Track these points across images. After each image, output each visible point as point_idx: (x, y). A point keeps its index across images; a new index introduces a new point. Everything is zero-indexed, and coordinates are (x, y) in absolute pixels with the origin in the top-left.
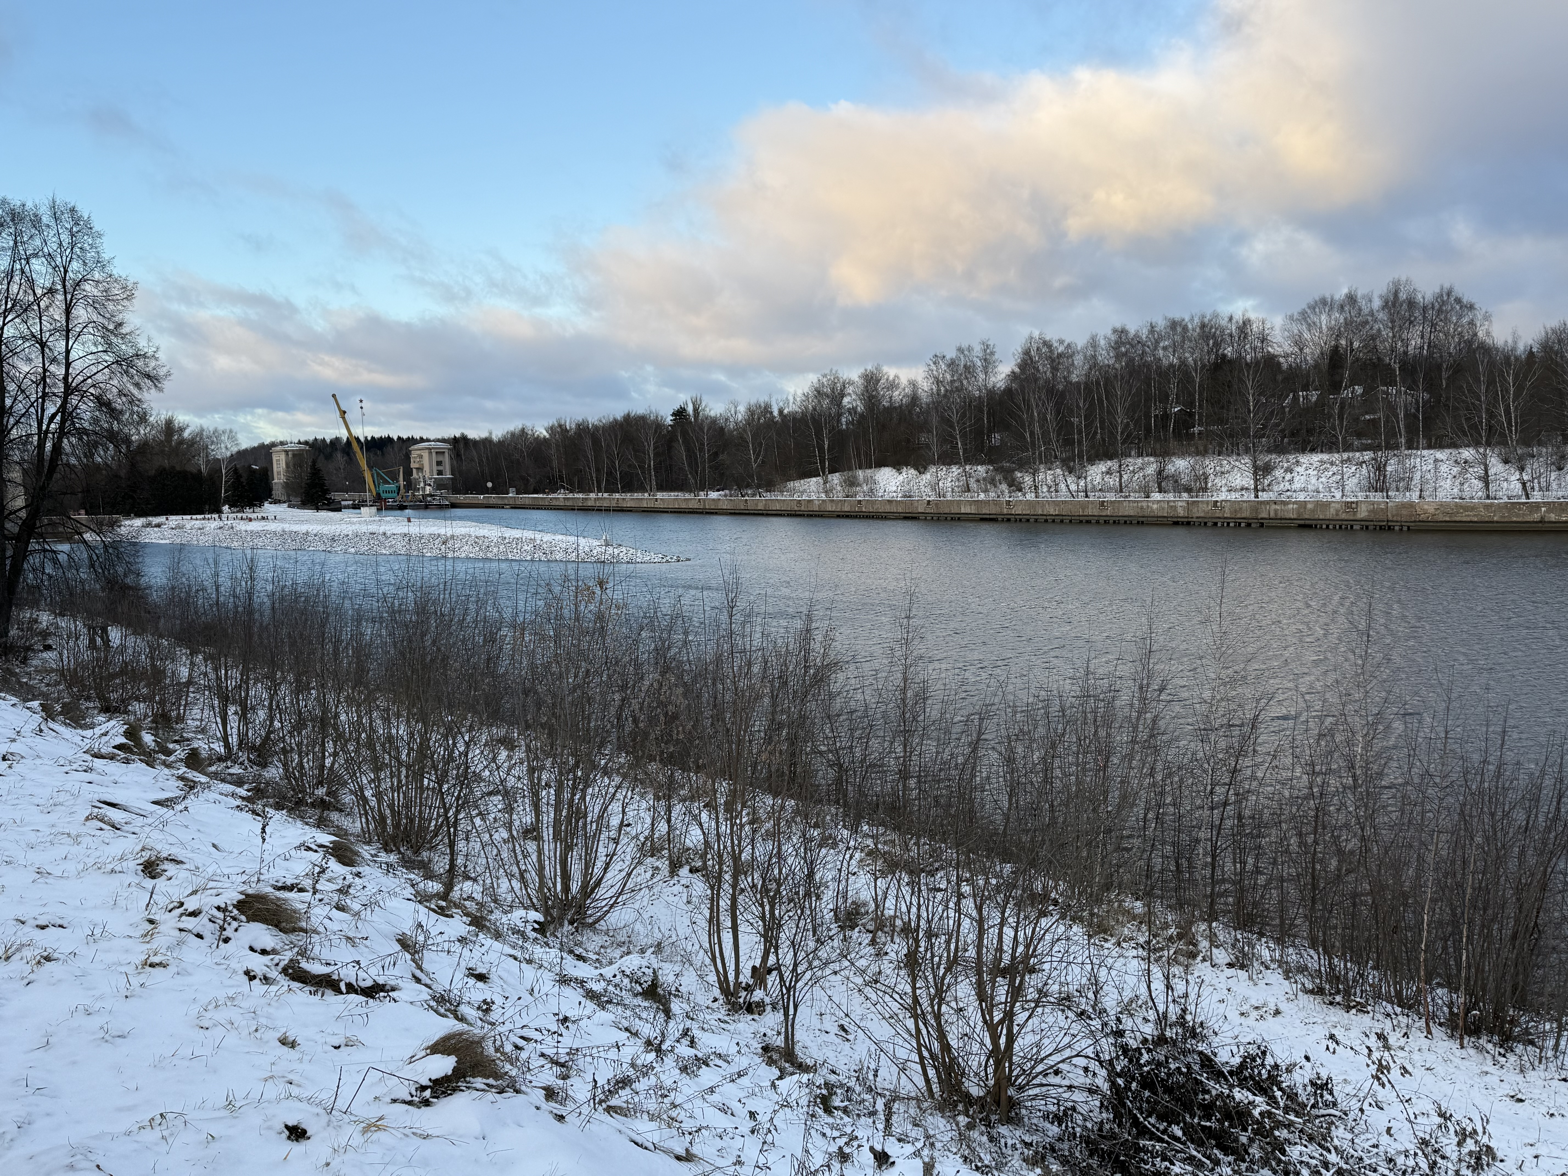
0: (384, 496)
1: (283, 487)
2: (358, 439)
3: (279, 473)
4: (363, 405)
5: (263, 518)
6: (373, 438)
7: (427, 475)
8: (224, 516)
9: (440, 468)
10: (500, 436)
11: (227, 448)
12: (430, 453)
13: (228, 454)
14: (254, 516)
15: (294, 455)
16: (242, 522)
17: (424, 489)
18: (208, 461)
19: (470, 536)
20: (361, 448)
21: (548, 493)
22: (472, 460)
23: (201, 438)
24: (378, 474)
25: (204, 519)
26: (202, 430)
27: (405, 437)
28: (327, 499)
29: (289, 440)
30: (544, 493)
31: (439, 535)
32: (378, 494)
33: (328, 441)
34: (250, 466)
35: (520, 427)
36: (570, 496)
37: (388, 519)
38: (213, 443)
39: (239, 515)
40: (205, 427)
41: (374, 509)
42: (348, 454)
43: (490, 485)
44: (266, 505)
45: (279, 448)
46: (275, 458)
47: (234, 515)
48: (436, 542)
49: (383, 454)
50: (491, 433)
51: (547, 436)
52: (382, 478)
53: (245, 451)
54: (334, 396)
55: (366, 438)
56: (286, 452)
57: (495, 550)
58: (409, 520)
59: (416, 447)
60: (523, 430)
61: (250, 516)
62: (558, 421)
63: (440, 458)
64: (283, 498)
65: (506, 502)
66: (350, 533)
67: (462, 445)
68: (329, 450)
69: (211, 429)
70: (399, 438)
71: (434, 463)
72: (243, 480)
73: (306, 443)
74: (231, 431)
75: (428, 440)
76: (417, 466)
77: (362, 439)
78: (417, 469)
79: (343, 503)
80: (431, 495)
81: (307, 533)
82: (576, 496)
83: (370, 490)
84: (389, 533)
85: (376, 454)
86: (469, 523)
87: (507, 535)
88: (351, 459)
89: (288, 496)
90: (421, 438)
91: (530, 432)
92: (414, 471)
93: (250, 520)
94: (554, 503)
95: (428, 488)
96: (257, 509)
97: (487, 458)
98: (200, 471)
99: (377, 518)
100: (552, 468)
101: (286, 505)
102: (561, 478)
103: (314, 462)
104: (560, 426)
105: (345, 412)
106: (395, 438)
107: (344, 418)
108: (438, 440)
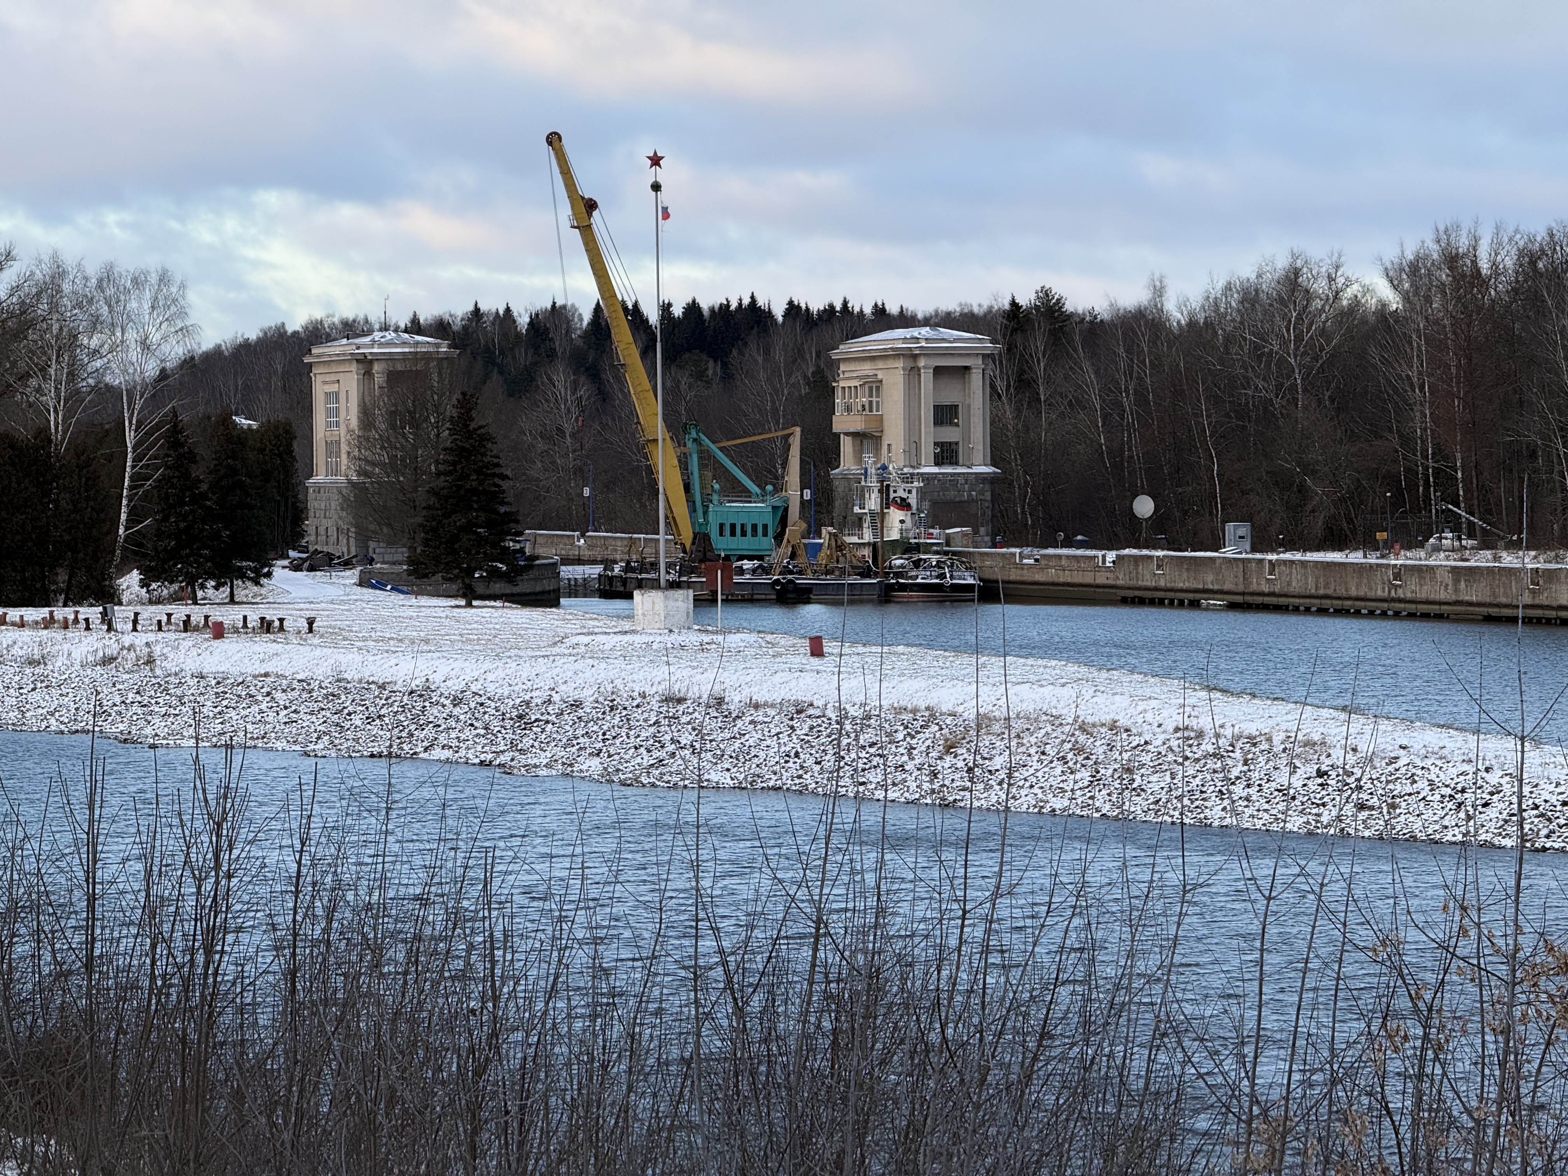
0: (722, 544)
1: (346, 504)
2: (635, 315)
3: (332, 448)
4: (662, 175)
5: (266, 626)
6: (693, 308)
7: (897, 463)
8: (122, 614)
9: (949, 434)
10: (1196, 300)
11: (145, 345)
12: (913, 372)
13: (151, 369)
14: (230, 616)
15: (393, 377)
16: (188, 640)
17: (879, 519)
18: (75, 396)
19: (1056, 720)
20: (647, 351)
21: (1388, 547)
22: (1078, 403)
23: (54, 307)
24: (706, 458)
25: (48, 623)
26: (59, 274)
27: (816, 305)
28: (506, 555)
29: (376, 317)
30: (1369, 544)
31: (932, 715)
32: (702, 539)
33: (523, 321)
34: (226, 421)
35: (1282, 263)
36: (1482, 559)
37: (735, 640)
38: (95, 323)
39: (180, 611)
40: (69, 261)
41: (683, 600)
42: (594, 374)
43: (1144, 506)
44: (281, 573)
45: (341, 347)
46: (320, 388)
47: (159, 612)
48: (921, 743)
49: (727, 377)
50: (1159, 291)
51: (1394, 301)
52: (721, 473)
53: (214, 357)
54: (554, 139)
55: (666, 308)
56: (365, 362)
57: (1157, 783)
58: (817, 650)
59: (855, 346)
60: (1292, 278)
61: (218, 614)
62: (1444, 236)
63: (951, 395)
64: (343, 548)
65: (1209, 580)
66: (588, 695)
67: (1039, 343)
68: (523, 357)
69: (93, 270)
70: (793, 309)
71: (927, 414)
72: (198, 471)
73: (441, 328)
74: (164, 279)
75: (905, 320)
76: (856, 423)
77: (653, 316)
78: (856, 435)
79: (567, 572)
80: (906, 547)
81: (424, 693)
82: (1508, 560)
83: (672, 524)
84: (735, 700)
85: (700, 375)
86: (1054, 667)
87: (1204, 722)
88: (603, 395)
89: (363, 538)
90: (880, 311)
91: (1320, 287)
92: (847, 446)
93: (219, 632)
94: (1411, 589)
95: (895, 516)
96: (245, 590)
97: (1141, 397)
98: (43, 434)
99: (693, 638)
100: (1407, 441)
101: (351, 576)
102: (1445, 479)
103: (467, 405)
104: (1452, 259)
105: (591, 206)
106: (779, 312)
107: (586, 230)
108: (947, 320)
